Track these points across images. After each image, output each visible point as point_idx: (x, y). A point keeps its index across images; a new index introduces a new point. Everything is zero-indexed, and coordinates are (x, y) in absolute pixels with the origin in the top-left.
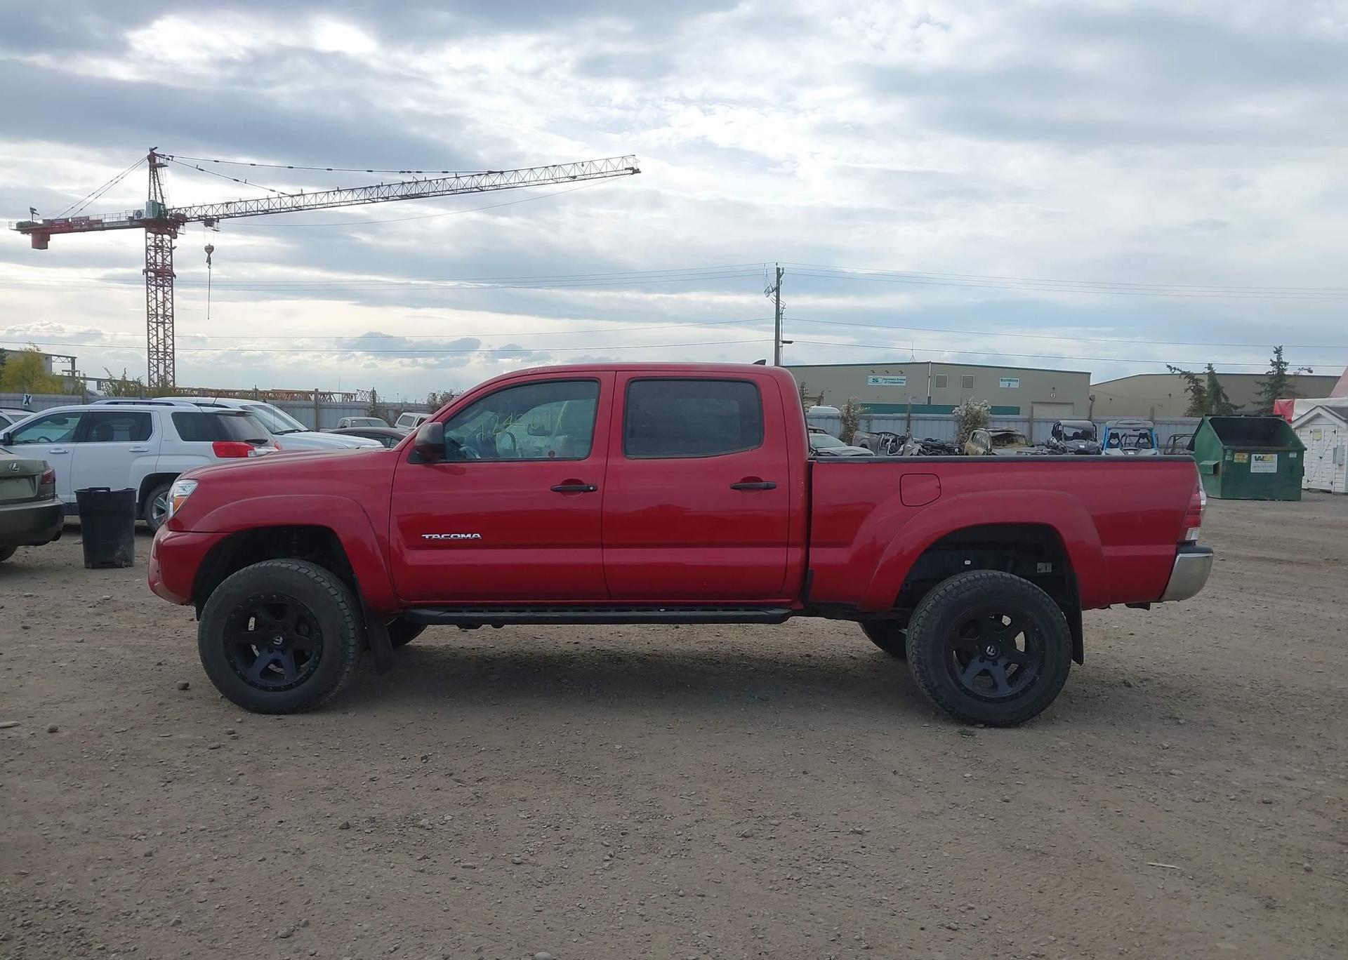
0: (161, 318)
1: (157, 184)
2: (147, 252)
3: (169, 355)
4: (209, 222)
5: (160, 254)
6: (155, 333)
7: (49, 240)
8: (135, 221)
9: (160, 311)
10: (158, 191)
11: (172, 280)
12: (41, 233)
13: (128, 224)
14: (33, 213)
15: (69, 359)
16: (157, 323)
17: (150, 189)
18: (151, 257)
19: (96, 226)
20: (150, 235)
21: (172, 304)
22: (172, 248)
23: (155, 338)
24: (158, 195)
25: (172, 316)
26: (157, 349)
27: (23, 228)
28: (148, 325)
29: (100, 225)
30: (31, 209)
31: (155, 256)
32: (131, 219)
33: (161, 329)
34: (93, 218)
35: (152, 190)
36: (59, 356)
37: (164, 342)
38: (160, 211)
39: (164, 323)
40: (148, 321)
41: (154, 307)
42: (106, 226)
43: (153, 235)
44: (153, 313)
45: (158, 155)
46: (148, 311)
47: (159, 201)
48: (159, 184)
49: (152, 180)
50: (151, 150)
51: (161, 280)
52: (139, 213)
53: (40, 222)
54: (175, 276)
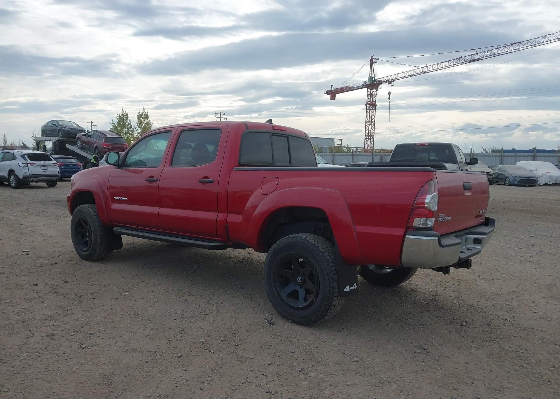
0: (370, 122)
1: (373, 70)
2: (367, 97)
3: (372, 137)
4: (390, 82)
5: (372, 97)
6: (368, 128)
7: (336, 96)
8: (364, 86)
9: (370, 120)
10: (373, 73)
11: (375, 107)
12: (333, 94)
13: (362, 87)
14: (331, 87)
15: (340, 140)
16: (369, 124)
17: (370, 72)
18: (369, 99)
19: (351, 89)
20: (369, 90)
21: (375, 117)
22: (376, 94)
23: (368, 130)
24: (373, 74)
25: (375, 121)
26: (368, 135)
27: (328, 93)
28: (366, 125)
29: (353, 89)
30: (331, 85)
31: (370, 98)
32: (363, 85)
33: (370, 127)
34: (350, 86)
35: (371, 72)
36: (337, 139)
37: (371, 132)
38: (373, 80)
39: (371, 124)
40: (366, 124)
41: (368, 118)
42: (354, 89)
43: (370, 90)
44: (368, 120)
45: (374, 59)
46: (366, 120)
47: (373, 77)
49: (371, 69)
50: (372, 57)
51: (371, 108)
52: (365, 82)
53: (334, 90)
54: (377, 105)
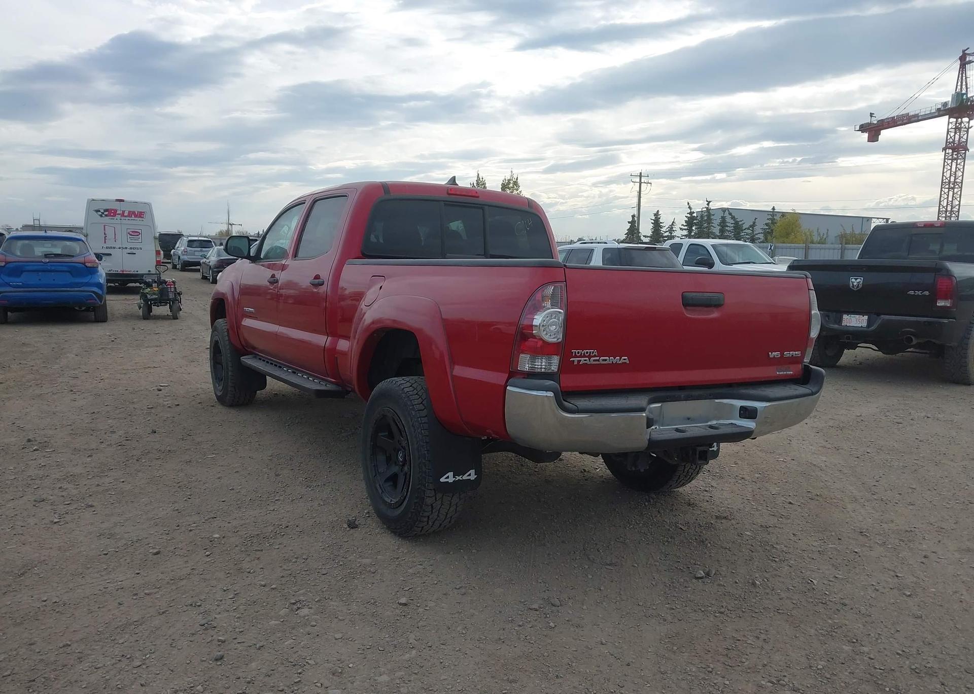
0: (952, 185)
1: (964, 78)
2: (948, 133)
3: (955, 214)
5: (958, 134)
6: (946, 197)
7: (880, 134)
8: (943, 111)
9: (952, 179)
10: (964, 83)
11: (965, 153)
12: (873, 130)
13: (937, 114)
14: (871, 116)
15: (885, 220)
16: (949, 188)
17: (957, 83)
18: (951, 137)
19: (913, 119)
20: (953, 120)
21: (963, 173)
22: (969, 128)
23: (946, 200)
24: (964, 87)
25: (962, 182)
26: (946, 209)
27: (863, 128)
28: (941, 190)
29: (916, 118)
30: (871, 113)
31: (955, 135)
32: (939, 110)
33: (951, 193)
34: (911, 114)
35: (959, 84)
36: (878, 218)
37: (952, 203)
38: (963, 99)
39: (953, 188)
40: (942, 188)
41: (948, 176)
42: (920, 118)
43: (955, 120)
44: (947, 181)
45: (969, 54)
46: (942, 180)
47: (964, 92)
48: (966, 78)
49: (960, 76)
50: (964, 51)
51: (956, 155)
52: (945, 104)
53: (875, 122)
54: (968, 150)
